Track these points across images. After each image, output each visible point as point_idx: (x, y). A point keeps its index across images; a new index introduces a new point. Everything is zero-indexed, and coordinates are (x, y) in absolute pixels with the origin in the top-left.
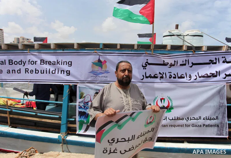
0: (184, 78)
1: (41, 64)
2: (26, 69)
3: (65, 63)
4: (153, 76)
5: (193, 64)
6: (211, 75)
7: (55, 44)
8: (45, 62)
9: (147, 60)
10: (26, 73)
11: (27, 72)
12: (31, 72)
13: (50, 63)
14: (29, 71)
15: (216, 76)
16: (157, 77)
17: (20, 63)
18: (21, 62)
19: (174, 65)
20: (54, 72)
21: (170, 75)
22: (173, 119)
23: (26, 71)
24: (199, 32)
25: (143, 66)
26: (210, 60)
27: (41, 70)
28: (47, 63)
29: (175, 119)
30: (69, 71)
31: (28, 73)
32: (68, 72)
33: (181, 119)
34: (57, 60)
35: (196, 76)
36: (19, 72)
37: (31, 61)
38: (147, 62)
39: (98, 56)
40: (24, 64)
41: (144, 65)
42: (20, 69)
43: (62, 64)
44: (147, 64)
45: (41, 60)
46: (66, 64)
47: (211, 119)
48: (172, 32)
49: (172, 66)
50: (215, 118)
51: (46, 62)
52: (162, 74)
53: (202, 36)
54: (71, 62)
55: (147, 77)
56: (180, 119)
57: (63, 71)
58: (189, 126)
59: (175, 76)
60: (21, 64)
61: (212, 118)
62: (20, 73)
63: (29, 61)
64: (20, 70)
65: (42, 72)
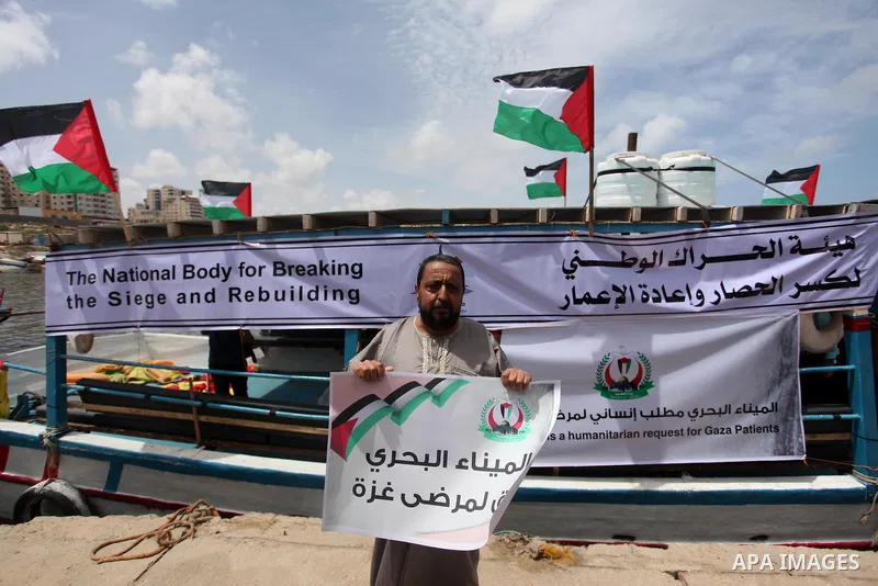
0: (682, 299)
1: (275, 274)
2: (231, 289)
3: (343, 268)
4: (594, 296)
5: (707, 260)
6: (758, 289)
7: (312, 215)
8: (286, 268)
9: (576, 252)
10: (231, 300)
11: (234, 297)
12: (246, 296)
13: (299, 270)
14: (242, 296)
15: (771, 292)
16: (607, 301)
17: (214, 273)
18: (218, 270)
19: (652, 265)
20: (313, 295)
21: (644, 293)
22: (652, 416)
23: (231, 295)
24: (703, 158)
25: (565, 271)
26: (756, 248)
27: (276, 292)
28: (293, 270)
29: (659, 416)
30: (357, 291)
31: (240, 300)
32: (354, 294)
33: (675, 413)
34: (321, 262)
35: (716, 293)
36: (210, 297)
37: (245, 266)
38: (577, 259)
39: (437, 247)
40: (227, 276)
41: (568, 267)
42: (213, 290)
43: (334, 273)
44: (576, 263)
45: (275, 263)
46: (347, 273)
47: (757, 411)
48: (627, 160)
49: (647, 269)
50: (770, 408)
51: (290, 268)
52: (621, 291)
53: (712, 169)
54: (361, 265)
55: (577, 302)
56: (673, 415)
57: (338, 293)
58: (697, 432)
59: (656, 295)
60: (218, 276)
61: (759, 409)
62: (213, 301)
63: (241, 267)
64: (213, 294)
65: (280, 297)
